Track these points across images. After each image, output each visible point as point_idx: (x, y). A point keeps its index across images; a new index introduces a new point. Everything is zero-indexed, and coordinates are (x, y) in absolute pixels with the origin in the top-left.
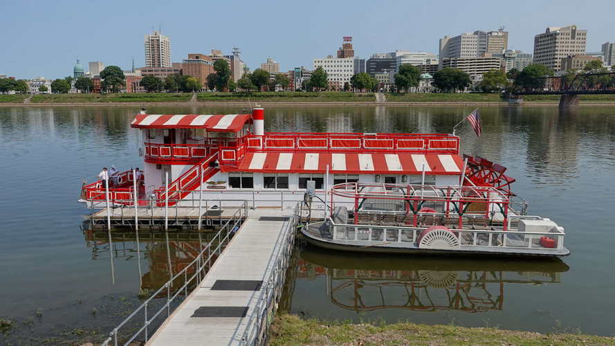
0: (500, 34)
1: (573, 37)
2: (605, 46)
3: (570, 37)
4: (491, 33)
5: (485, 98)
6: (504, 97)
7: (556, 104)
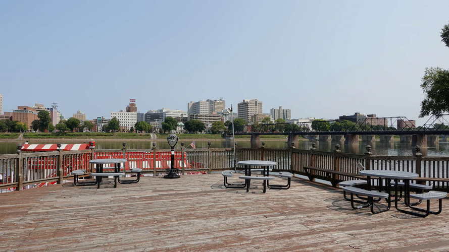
0: (221, 102)
1: (256, 105)
2: (272, 110)
3: (255, 105)
4: (216, 101)
5: (213, 136)
6: (224, 136)
7: (249, 140)
